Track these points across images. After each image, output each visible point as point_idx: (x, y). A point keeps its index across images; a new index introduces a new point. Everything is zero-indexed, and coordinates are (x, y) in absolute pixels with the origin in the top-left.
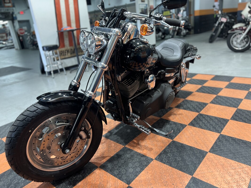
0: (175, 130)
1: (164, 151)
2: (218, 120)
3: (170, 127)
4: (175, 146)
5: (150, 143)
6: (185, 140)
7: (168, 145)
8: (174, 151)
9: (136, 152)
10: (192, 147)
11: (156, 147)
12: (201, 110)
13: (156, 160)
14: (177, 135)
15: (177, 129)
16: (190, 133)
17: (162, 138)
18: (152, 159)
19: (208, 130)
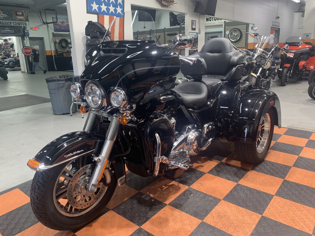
0: (260, 201)
1: (256, 231)
2: (310, 190)
4: (268, 224)
5: (235, 218)
6: (278, 216)
7: (259, 222)
8: (268, 231)
10: (290, 226)
14: (266, 209)
15: (263, 200)
17: (248, 212)
19: (303, 204)
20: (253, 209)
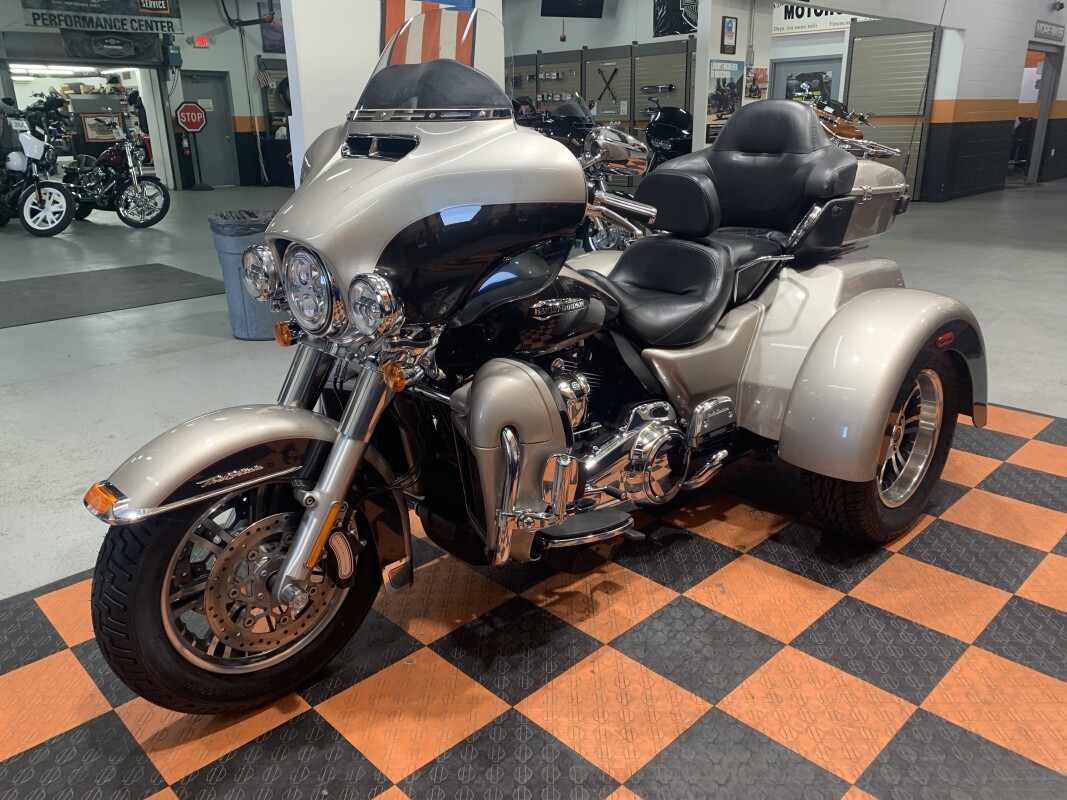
0: (920, 659)
1: (891, 755)
3: (894, 643)
4: (934, 736)
5: (823, 708)
6: (975, 714)
7: (904, 728)
8: (933, 758)
9: (770, 740)
10: (1012, 752)
11: (850, 729)
12: (1020, 582)
13: (863, 788)
14: (934, 687)
15: (929, 658)
16: (989, 686)
17: (872, 692)
18: (843, 781)
20: (888, 685)
